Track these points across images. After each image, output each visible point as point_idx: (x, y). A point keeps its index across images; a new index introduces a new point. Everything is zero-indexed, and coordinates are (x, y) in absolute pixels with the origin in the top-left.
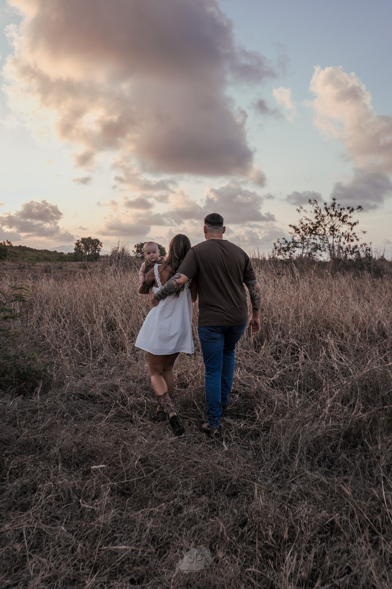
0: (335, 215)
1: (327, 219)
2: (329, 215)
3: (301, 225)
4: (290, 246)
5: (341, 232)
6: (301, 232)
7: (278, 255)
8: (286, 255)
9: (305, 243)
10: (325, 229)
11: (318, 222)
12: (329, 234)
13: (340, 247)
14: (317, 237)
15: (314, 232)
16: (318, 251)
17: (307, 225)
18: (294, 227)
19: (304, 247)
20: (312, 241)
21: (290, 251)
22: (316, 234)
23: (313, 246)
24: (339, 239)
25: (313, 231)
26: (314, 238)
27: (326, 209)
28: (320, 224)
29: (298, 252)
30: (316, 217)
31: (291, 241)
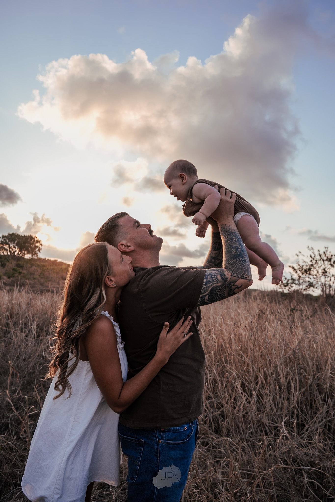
0: (326, 260)
1: (320, 263)
2: (322, 260)
3: (299, 267)
4: (289, 282)
5: (331, 274)
6: (299, 272)
7: (279, 289)
8: (285, 288)
9: (301, 281)
10: (317, 270)
11: (312, 265)
12: (321, 275)
13: (330, 286)
14: (311, 276)
15: (308, 273)
16: (312, 288)
17: (303, 266)
18: (293, 268)
19: (300, 284)
20: (307, 279)
21: (289, 286)
22: (310, 274)
23: (308, 283)
24: (329, 279)
25: (308, 271)
26: (309, 278)
27: (320, 255)
28: (314, 267)
29: (295, 287)
30: (311, 261)
31: (290, 278)
